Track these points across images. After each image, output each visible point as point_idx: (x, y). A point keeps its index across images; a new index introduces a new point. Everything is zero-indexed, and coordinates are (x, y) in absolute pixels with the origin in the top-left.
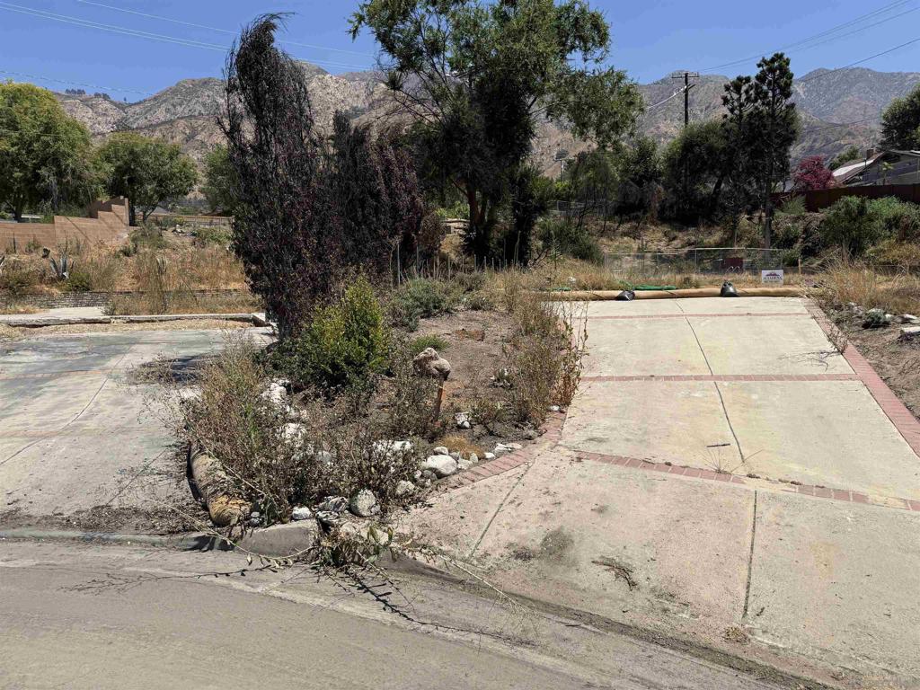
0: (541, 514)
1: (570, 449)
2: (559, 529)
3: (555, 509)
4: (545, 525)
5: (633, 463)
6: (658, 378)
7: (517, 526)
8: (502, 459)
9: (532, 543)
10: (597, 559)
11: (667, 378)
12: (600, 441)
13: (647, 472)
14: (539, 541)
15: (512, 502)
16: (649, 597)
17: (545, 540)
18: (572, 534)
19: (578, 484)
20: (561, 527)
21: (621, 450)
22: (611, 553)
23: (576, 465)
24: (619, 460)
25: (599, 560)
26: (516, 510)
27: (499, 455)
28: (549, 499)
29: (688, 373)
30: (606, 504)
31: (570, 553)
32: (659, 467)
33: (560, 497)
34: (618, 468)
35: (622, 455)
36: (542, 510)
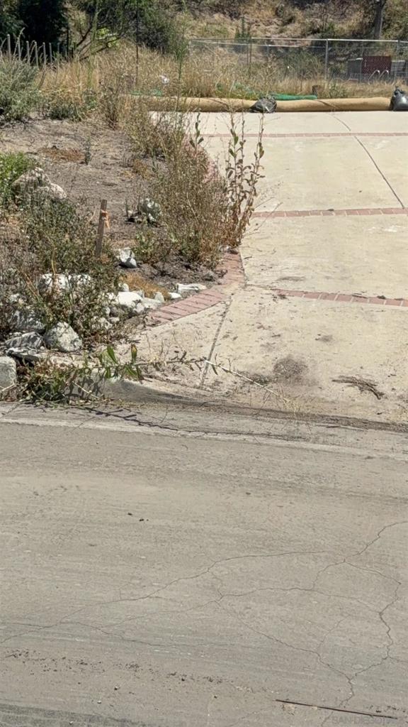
0: (262, 345)
1: (265, 288)
2: (287, 357)
3: (277, 341)
4: (272, 355)
5: (342, 297)
6: (339, 213)
7: (240, 357)
8: (191, 298)
9: (264, 370)
10: (336, 379)
11: (350, 212)
12: (296, 280)
13: (362, 305)
14: (271, 368)
15: (226, 337)
16: (398, 402)
17: (276, 367)
18: (303, 360)
19: (292, 318)
20: (290, 356)
21: (324, 287)
22: (348, 373)
23: (280, 301)
24: (326, 296)
25: (339, 379)
26: (234, 344)
27: (186, 295)
28: (265, 333)
29: (374, 206)
30: (328, 334)
31: (307, 375)
32: (372, 300)
33: (277, 331)
34: (328, 303)
35: (328, 292)
36: (263, 342)
